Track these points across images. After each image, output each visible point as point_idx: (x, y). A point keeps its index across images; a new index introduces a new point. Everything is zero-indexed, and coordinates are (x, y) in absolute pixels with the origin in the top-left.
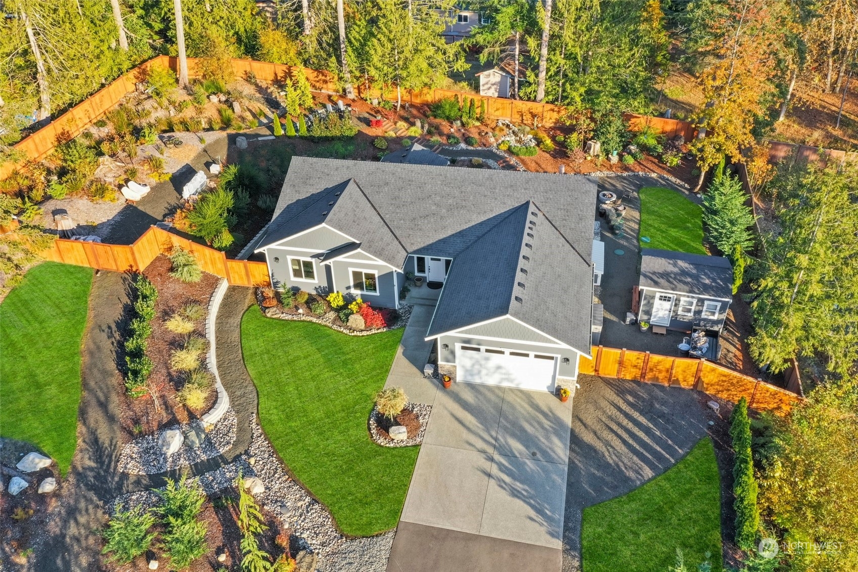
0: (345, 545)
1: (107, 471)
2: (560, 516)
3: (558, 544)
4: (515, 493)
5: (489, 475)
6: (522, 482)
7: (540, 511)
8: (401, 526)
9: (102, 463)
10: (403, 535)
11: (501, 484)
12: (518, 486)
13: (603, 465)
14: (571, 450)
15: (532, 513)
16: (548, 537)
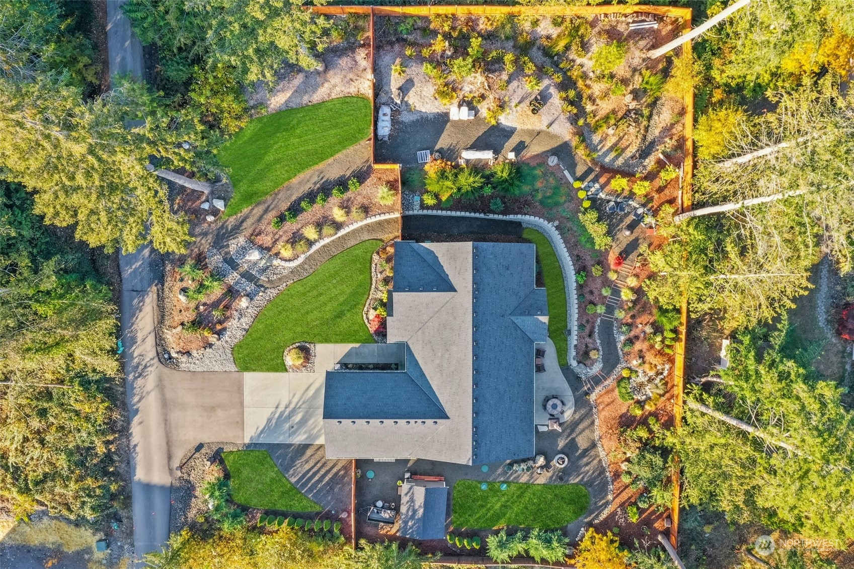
0: (228, 351)
1: (228, 237)
2: (261, 441)
3: (247, 441)
4: (269, 420)
5: (277, 408)
6: (276, 423)
7: (262, 432)
8: (241, 373)
9: (231, 232)
10: (237, 375)
11: (274, 413)
12: (274, 421)
13: (293, 460)
14: (300, 445)
15: (260, 429)
16: (249, 437)
